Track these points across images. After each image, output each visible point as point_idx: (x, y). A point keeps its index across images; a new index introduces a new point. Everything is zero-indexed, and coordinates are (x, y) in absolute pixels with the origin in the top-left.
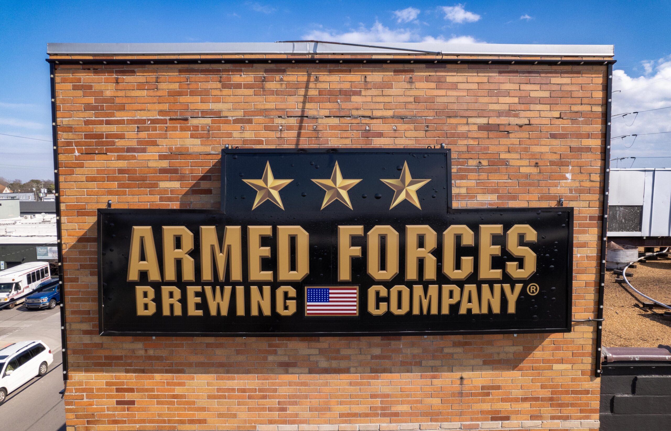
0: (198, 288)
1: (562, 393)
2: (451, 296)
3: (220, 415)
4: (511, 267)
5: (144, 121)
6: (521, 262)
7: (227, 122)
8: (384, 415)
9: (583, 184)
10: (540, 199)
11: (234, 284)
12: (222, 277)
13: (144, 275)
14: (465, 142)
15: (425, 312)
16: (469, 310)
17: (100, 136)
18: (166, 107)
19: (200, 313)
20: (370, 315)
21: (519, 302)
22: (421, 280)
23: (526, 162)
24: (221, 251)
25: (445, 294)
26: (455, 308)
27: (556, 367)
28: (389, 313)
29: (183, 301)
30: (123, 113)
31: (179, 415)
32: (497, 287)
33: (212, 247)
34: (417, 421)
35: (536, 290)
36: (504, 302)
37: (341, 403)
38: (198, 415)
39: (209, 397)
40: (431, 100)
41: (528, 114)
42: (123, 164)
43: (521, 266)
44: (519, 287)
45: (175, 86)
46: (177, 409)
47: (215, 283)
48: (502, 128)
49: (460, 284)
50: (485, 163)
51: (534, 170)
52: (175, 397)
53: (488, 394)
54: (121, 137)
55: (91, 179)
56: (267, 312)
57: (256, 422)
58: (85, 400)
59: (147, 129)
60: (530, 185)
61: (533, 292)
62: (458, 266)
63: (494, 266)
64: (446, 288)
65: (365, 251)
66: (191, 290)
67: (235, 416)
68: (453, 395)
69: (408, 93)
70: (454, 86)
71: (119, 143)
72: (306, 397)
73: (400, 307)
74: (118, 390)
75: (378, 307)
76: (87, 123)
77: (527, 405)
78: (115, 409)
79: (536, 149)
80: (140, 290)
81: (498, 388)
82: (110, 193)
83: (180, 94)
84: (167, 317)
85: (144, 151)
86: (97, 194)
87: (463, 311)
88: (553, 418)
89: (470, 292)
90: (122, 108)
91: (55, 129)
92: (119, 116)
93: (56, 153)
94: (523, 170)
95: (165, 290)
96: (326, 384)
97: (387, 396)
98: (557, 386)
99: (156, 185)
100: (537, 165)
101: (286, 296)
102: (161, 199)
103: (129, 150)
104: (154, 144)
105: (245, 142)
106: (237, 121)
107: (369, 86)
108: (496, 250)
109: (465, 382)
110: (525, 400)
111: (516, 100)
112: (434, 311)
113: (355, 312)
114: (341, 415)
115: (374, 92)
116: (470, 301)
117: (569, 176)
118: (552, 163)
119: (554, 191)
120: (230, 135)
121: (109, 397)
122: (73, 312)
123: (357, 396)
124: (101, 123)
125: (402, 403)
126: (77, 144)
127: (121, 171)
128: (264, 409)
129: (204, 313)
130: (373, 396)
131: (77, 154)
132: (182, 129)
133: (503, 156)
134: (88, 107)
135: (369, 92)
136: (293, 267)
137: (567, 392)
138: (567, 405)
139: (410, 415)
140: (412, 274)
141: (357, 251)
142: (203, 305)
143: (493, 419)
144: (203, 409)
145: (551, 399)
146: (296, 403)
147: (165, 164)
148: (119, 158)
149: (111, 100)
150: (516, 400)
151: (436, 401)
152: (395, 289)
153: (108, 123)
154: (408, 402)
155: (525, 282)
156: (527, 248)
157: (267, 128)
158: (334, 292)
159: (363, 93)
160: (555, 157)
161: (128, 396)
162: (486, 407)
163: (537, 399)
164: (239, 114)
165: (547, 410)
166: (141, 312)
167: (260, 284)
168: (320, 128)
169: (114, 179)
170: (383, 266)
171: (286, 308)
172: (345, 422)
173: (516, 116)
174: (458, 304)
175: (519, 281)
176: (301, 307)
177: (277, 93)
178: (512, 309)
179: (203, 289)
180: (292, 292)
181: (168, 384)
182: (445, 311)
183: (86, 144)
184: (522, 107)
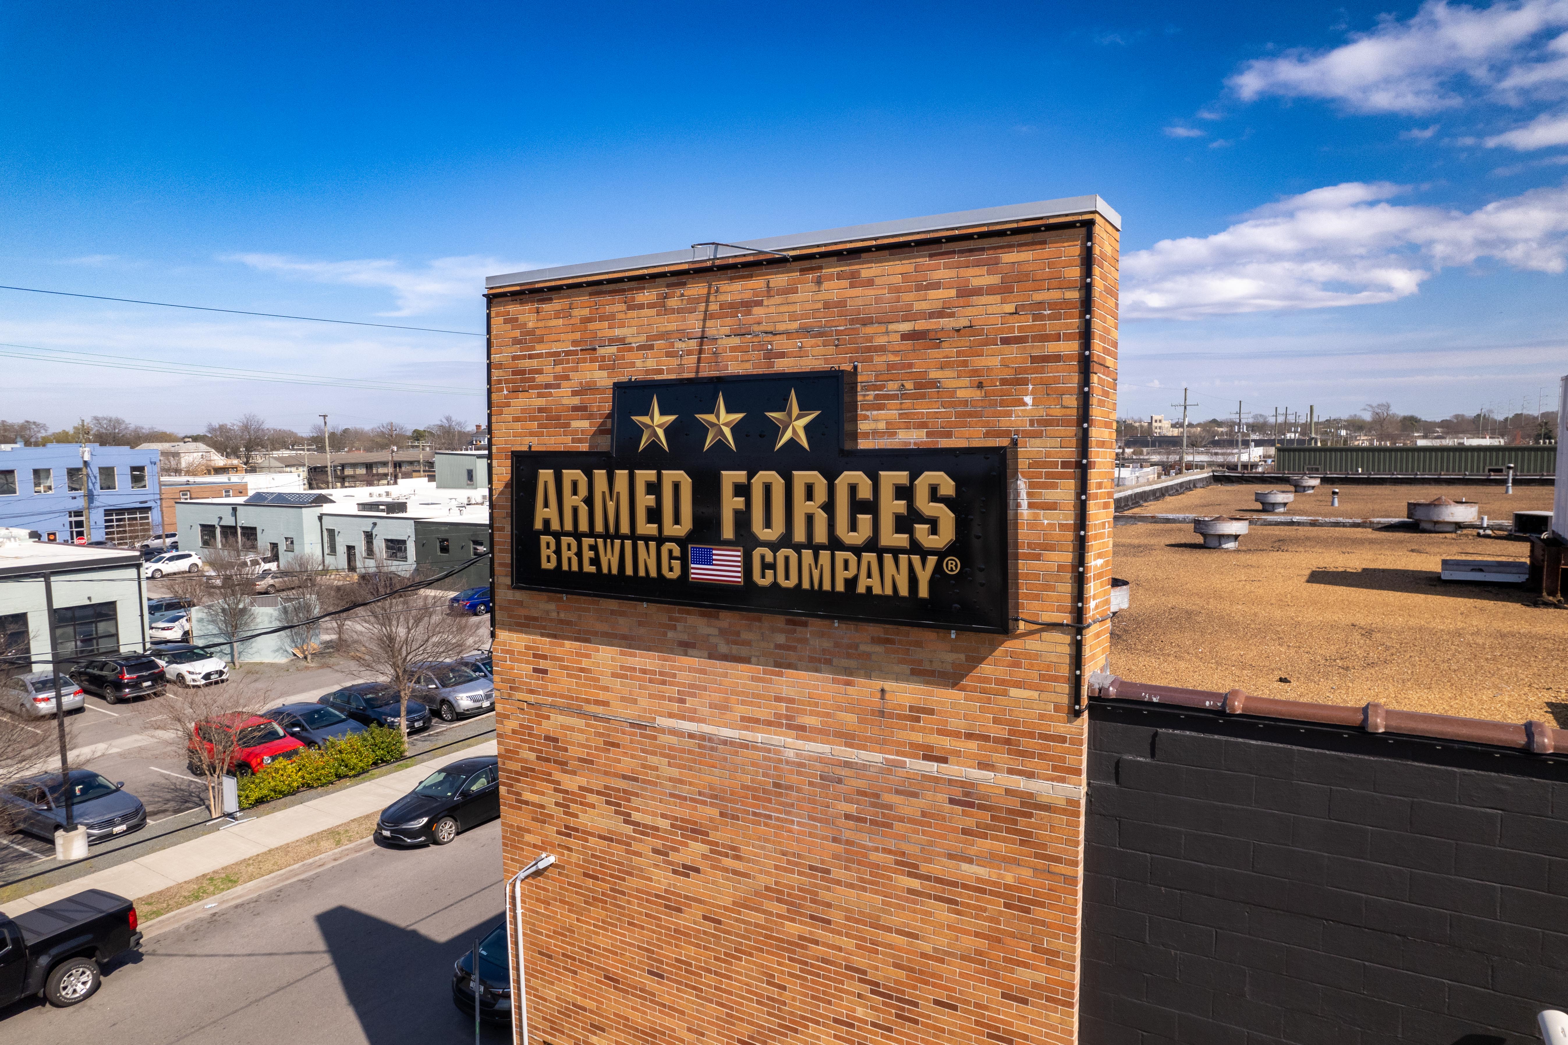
0: (591, 541)
1: (1024, 734)
2: (846, 568)
3: (623, 699)
4: (921, 530)
5: (557, 354)
6: (934, 525)
7: (631, 349)
8: (789, 727)
9: (1051, 412)
10: (987, 435)
11: (623, 538)
12: (612, 529)
13: (547, 522)
14: (884, 358)
15: (816, 587)
16: (869, 589)
17: (523, 372)
18: (577, 336)
19: (593, 569)
20: (756, 585)
21: (933, 583)
22: (810, 544)
23: (966, 381)
24: (611, 500)
25: (839, 565)
26: (851, 583)
27: (1014, 692)
28: (775, 584)
29: (579, 554)
30: (542, 345)
31: (586, 693)
32: (903, 558)
33: (604, 493)
34: (828, 743)
35: (956, 566)
36: (913, 580)
37: (743, 703)
38: (602, 696)
39: (614, 675)
40: (841, 304)
41: (969, 311)
42: (541, 402)
43: (934, 531)
44: (932, 560)
45: (586, 312)
46: (584, 685)
47: (606, 536)
48: (932, 335)
49: (857, 551)
50: (909, 385)
51: (977, 394)
52: (582, 670)
53: (918, 720)
54: (540, 372)
55: (516, 420)
56: (653, 573)
57: (656, 712)
58: (508, 663)
59: (561, 362)
60: (970, 415)
61: (952, 570)
62: (853, 527)
63: (898, 530)
64: (840, 555)
65: (748, 503)
66: (587, 542)
67: (635, 702)
68: (873, 712)
69: (816, 298)
70: (870, 282)
71: (540, 379)
72: (705, 689)
73: (787, 577)
74: (535, 656)
75: (763, 576)
76: (514, 358)
77: (973, 746)
78: (531, 677)
79: (979, 362)
80: (544, 539)
81: (931, 712)
82: (532, 434)
83: (589, 320)
84: (565, 571)
85: (558, 386)
86: (521, 435)
87: (861, 589)
88: (1011, 771)
89: (869, 563)
90: (541, 341)
91: (489, 366)
92: (540, 349)
93: (489, 392)
94: (960, 394)
95: (565, 540)
96: (725, 675)
97: (791, 701)
98: (1016, 723)
99: (567, 425)
100: (980, 386)
101: (671, 557)
102: (573, 441)
103: (548, 386)
104: (567, 378)
105: (647, 372)
106: (640, 348)
107: (772, 293)
108: (901, 506)
109: (887, 696)
110: (969, 736)
111: (953, 293)
112: (827, 586)
113: (739, 580)
114: (743, 719)
115: (778, 299)
116: (869, 576)
117: (1028, 399)
118: (1004, 382)
119: (1004, 423)
120: (633, 365)
121: (528, 662)
122: (501, 565)
123: (758, 696)
124: (524, 357)
125: (812, 713)
126: (507, 381)
127: (540, 410)
128: (663, 698)
129: (597, 569)
130: (778, 699)
131: (505, 392)
132: (592, 360)
133: (933, 374)
134: (516, 341)
135: (772, 301)
136: (677, 521)
137: (1031, 735)
138: (1032, 755)
139: (820, 731)
140: (799, 535)
141: (739, 502)
142: (596, 561)
143: (926, 758)
144: (606, 689)
145: (1007, 742)
146: (694, 695)
147: (576, 401)
148: (540, 395)
149: (532, 332)
150: (956, 734)
151: (851, 718)
152: (783, 552)
153: (531, 357)
154: (818, 714)
155: (941, 555)
156: (942, 505)
157: (669, 355)
158: (718, 554)
159: (765, 303)
160: (1008, 375)
161: (543, 664)
162: (918, 738)
163: (986, 738)
164: (642, 339)
165: (1001, 758)
166: (545, 565)
167: (647, 539)
168: (720, 351)
169: (532, 419)
170: (768, 524)
171: (671, 569)
172: (746, 728)
173: (952, 315)
174: (856, 578)
175: (933, 552)
176: (685, 569)
177: (679, 311)
178: (923, 592)
179: (596, 542)
180: (677, 551)
181: (577, 654)
182: (840, 587)
183: (513, 381)
184: (962, 301)
